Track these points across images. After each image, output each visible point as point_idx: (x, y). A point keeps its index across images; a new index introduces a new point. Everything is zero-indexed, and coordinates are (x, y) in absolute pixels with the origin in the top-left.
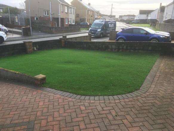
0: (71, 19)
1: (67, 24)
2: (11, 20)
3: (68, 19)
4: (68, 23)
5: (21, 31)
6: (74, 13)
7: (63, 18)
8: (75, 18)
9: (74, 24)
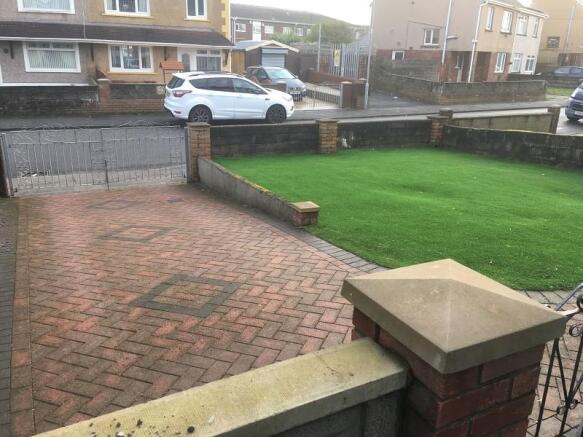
0: (521, 55)
1: (501, 71)
2: (321, 60)
3: (508, 55)
4: (506, 69)
5: (337, 93)
6: (536, 32)
7: (490, 53)
8: (540, 50)
9: (528, 72)
